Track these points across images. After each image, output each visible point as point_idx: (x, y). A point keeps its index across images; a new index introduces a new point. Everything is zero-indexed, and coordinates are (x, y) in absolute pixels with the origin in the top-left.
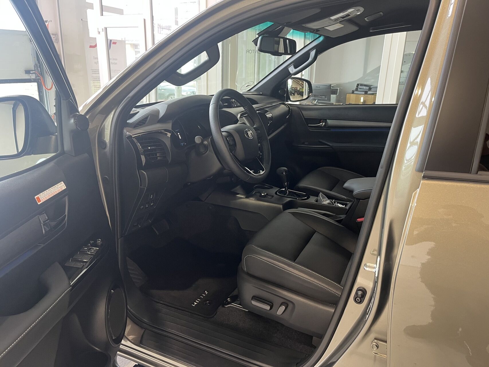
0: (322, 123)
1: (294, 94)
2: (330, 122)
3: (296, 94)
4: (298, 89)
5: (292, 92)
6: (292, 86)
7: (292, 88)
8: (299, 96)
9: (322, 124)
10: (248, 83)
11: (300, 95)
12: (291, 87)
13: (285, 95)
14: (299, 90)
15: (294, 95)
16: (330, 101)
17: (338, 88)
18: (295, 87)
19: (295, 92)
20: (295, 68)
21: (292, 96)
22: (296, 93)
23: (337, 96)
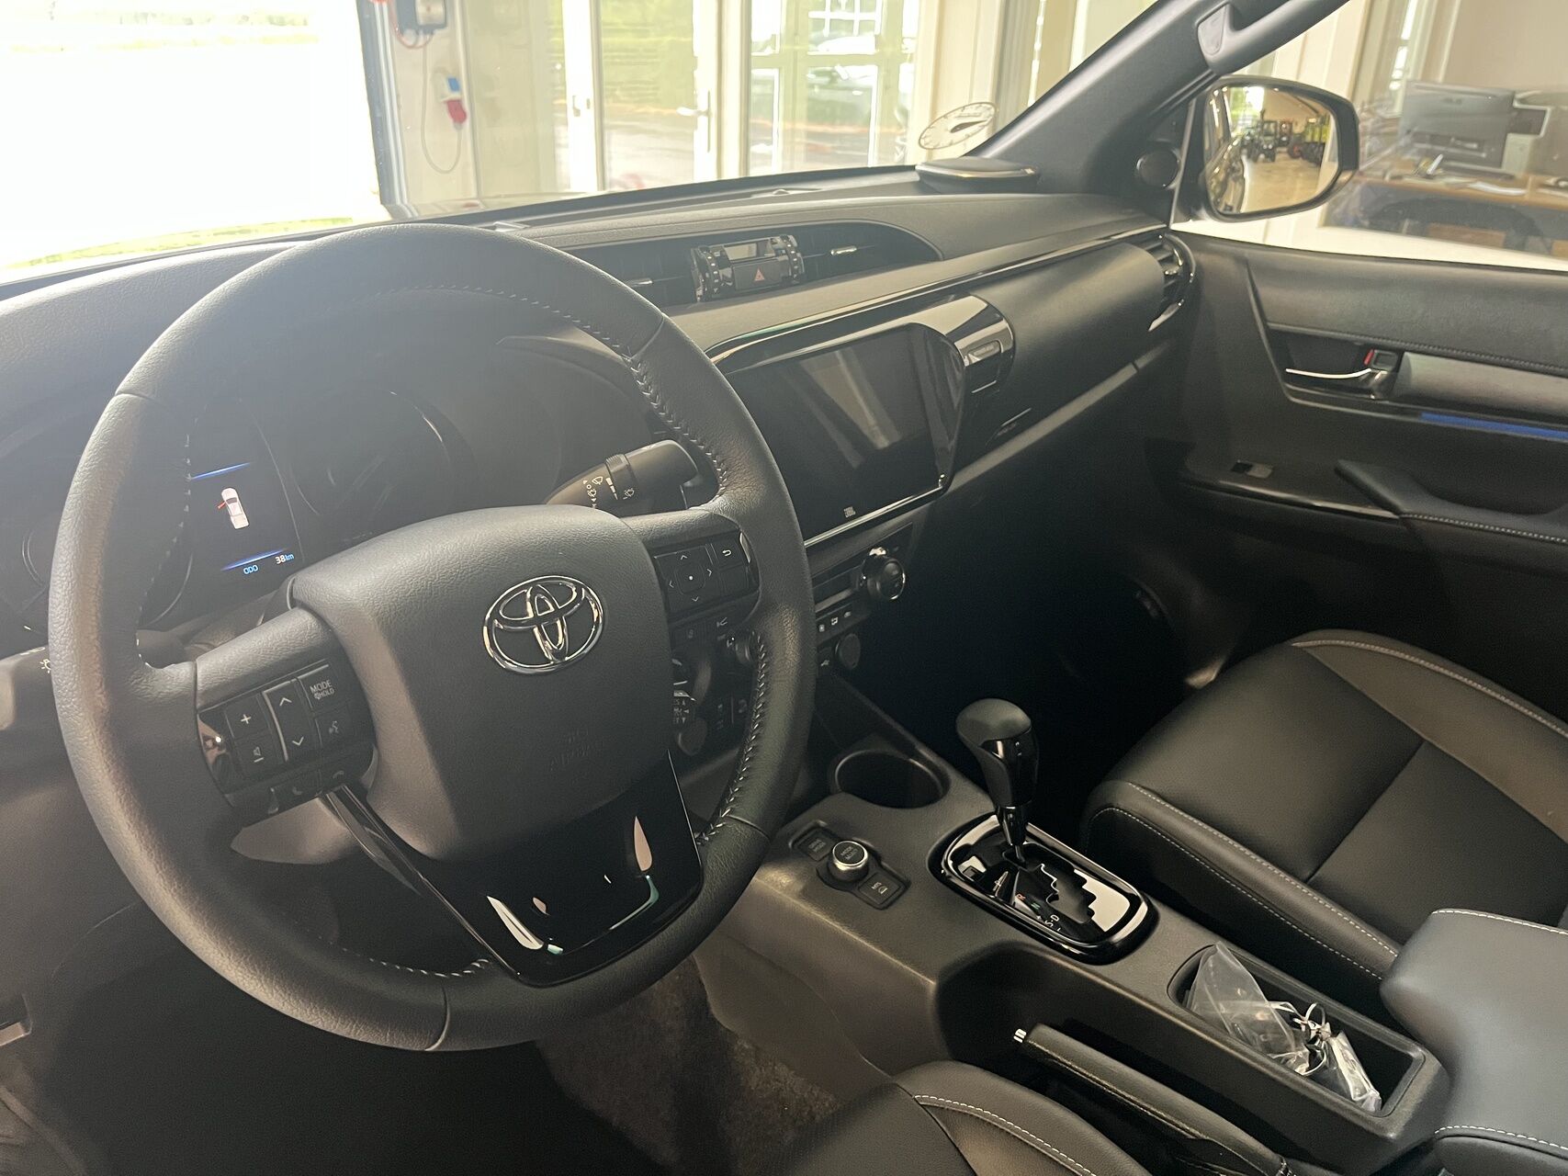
0: (1369, 370)
1: (1271, 156)
2: (1423, 369)
3: (1282, 154)
4: (1298, 129)
5: (1258, 146)
6: (1263, 113)
7: (1263, 122)
8: (1299, 162)
9: (1372, 375)
10: (958, 113)
11: (1304, 158)
12: (1259, 115)
13: (1175, 185)
14: (1302, 135)
15: (1273, 160)
16: (1499, 164)
17: (1549, 109)
18: (1279, 119)
19: (1281, 144)
20: (1239, 22)
21: (1260, 165)
22: (1285, 149)
23: (1537, 144)
